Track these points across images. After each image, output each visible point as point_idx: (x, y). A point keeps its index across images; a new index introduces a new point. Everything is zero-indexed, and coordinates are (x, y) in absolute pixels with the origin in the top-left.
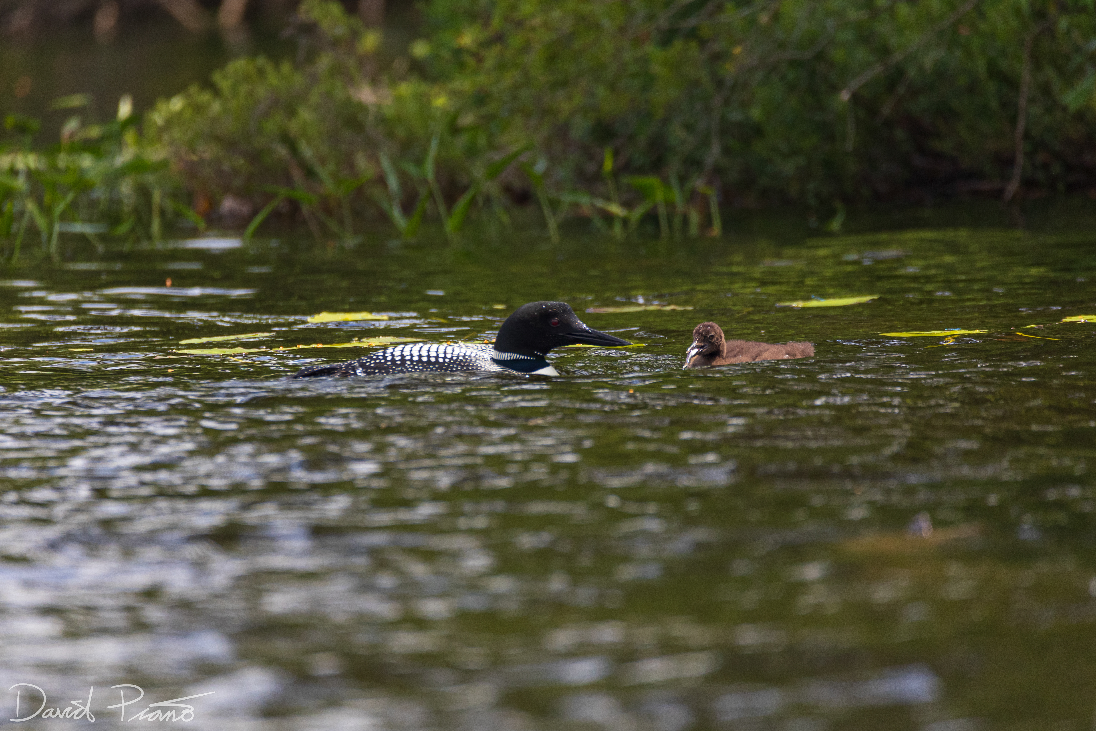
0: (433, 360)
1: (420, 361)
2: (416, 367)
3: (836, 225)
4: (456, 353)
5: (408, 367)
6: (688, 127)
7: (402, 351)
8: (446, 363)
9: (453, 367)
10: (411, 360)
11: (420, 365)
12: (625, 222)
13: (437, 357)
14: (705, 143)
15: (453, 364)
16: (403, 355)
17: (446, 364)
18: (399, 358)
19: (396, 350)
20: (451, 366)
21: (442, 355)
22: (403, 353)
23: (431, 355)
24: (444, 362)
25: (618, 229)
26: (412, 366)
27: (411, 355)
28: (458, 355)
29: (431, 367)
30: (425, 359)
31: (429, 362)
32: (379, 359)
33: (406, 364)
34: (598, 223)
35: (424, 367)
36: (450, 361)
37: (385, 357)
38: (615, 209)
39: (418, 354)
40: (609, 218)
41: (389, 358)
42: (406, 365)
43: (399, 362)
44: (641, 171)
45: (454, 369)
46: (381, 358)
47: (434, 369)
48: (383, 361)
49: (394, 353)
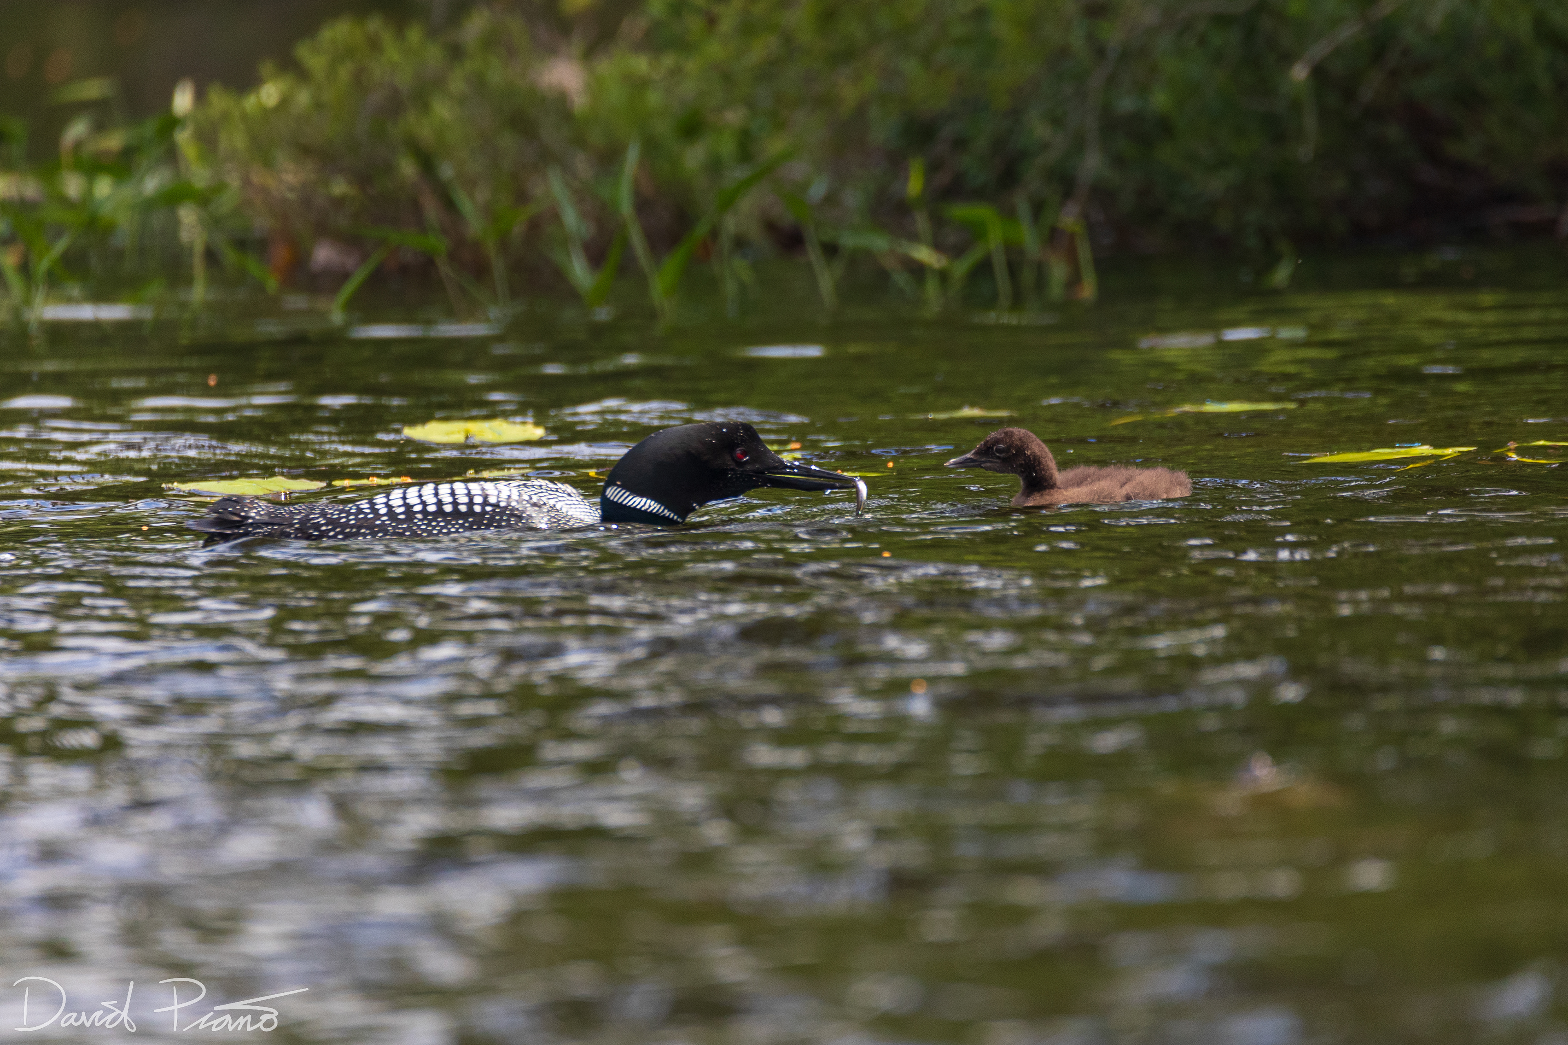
0: (463, 508)
1: (440, 512)
2: (434, 524)
3: (1281, 275)
4: (504, 496)
5: (420, 523)
6: (1056, 121)
7: (404, 498)
8: (487, 513)
9: (501, 520)
10: (424, 512)
11: (439, 519)
12: (943, 276)
13: (471, 504)
14: (1078, 145)
15: (502, 513)
16: (408, 504)
17: (487, 516)
18: (402, 509)
19: (391, 498)
20: (497, 518)
21: (478, 500)
22: (407, 501)
23: (458, 501)
24: (484, 512)
25: (932, 288)
26: (425, 522)
27: (424, 503)
28: (509, 497)
29: (461, 522)
30: (448, 508)
31: (456, 513)
32: (364, 513)
33: (416, 518)
34: (901, 279)
35: (448, 523)
36: (493, 511)
37: (374, 511)
38: (924, 254)
39: (435, 500)
40: (918, 270)
41: (383, 511)
42: (416, 521)
43: (402, 517)
44: (978, 195)
45: (503, 524)
46: (368, 511)
47: (467, 525)
48: (370, 516)
49: (390, 503)
